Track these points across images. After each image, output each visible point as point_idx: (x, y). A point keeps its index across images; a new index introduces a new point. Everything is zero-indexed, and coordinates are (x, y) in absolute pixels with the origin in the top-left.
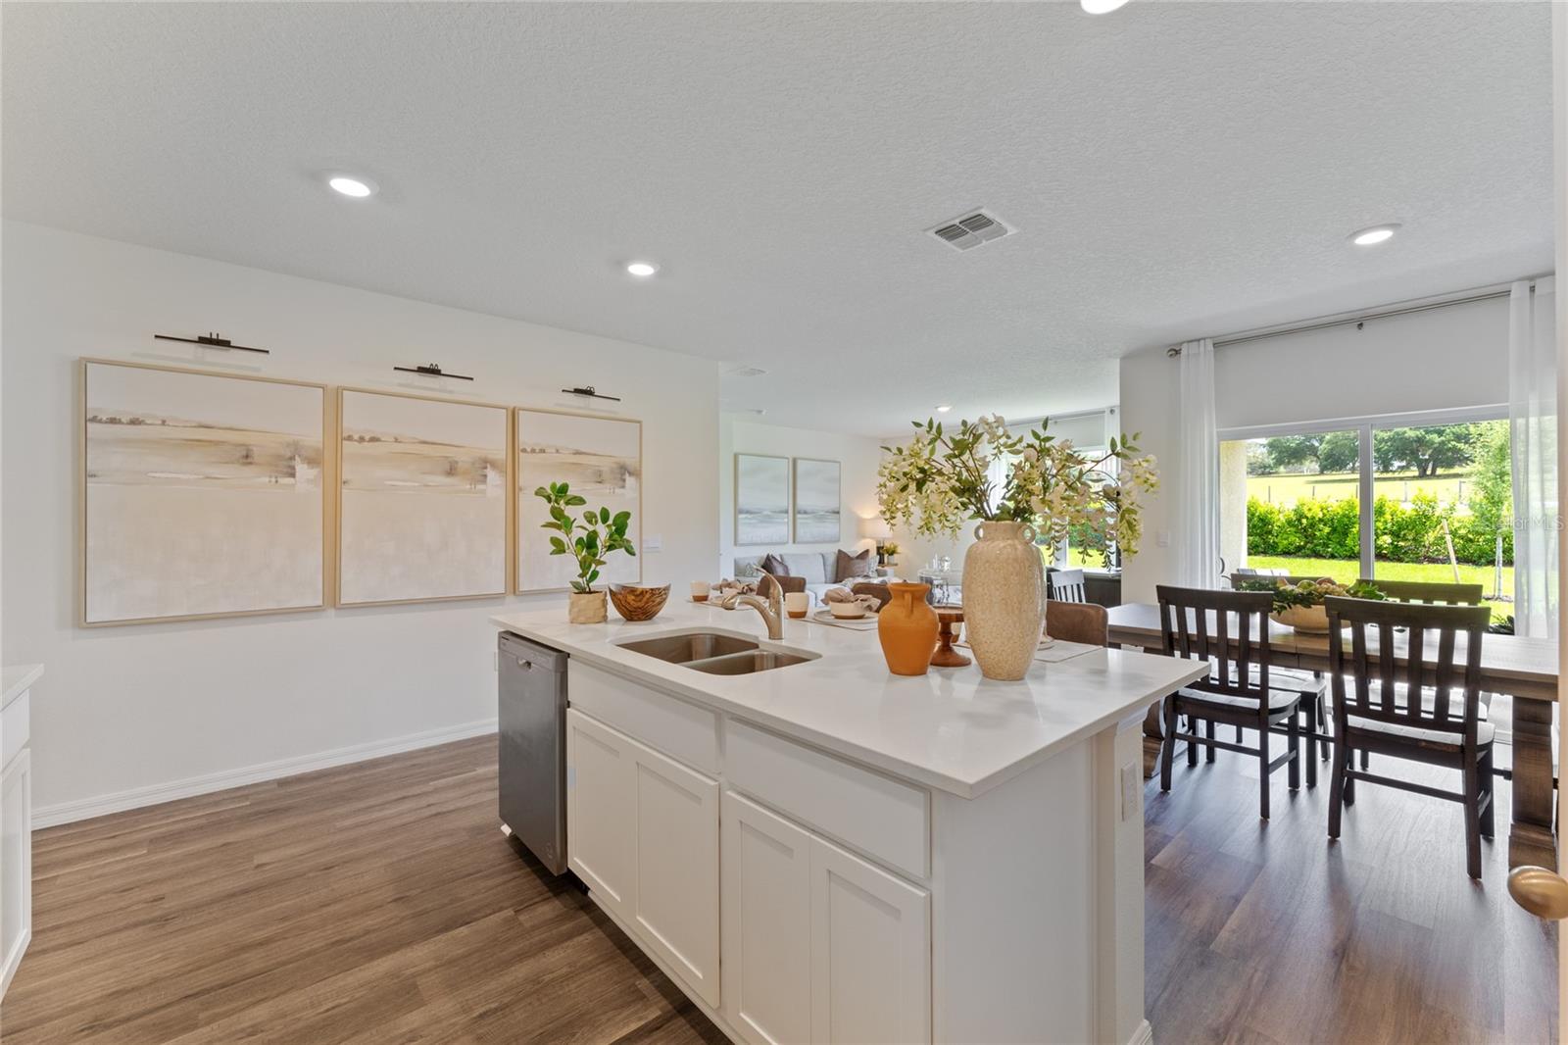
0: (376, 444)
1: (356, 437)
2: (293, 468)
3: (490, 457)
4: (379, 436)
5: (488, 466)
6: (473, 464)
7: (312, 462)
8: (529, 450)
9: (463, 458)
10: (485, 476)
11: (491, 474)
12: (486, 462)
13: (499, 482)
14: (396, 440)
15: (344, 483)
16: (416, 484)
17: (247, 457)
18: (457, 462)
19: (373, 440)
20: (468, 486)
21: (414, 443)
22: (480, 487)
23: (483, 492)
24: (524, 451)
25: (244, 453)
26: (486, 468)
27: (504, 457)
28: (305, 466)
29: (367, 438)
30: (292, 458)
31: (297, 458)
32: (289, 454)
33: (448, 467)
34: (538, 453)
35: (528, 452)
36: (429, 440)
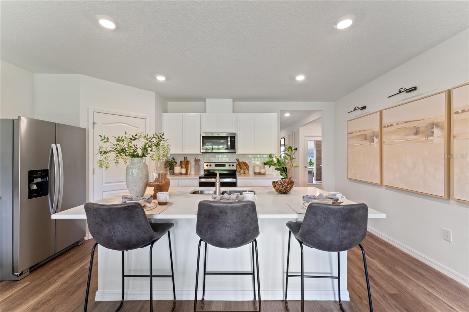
0: (392, 126)
1: (386, 126)
2: (373, 139)
3: (435, 121)
4: (392, 124)
5: (434, 126)
6: (427, 127)
7: (377, 137)
8: (460, 111)
9: (422, 125)
10: (433, 132)
11: (436, 131)
12: (433, 125)
13: (441, 134)
14: (397, 124)
15: (384, 142)
16: (404, 140)
17: (366, 138)
18: (419, 128)
19: (391, 125)
20: (425, 139)
21: (403, 123)
22: (430, 138)
23: (432, 141)
24: (457, 113)
25: (365, 137)
26: (433, 128)
27: (444, 120)
28: (376, 138)
29: (389, 125)
30: (373, 137)
31: (374, 136)
32: (372, 135)
33: (415, 131)
34: (467, 111)
35: (460, 113)
36: (408, 120)
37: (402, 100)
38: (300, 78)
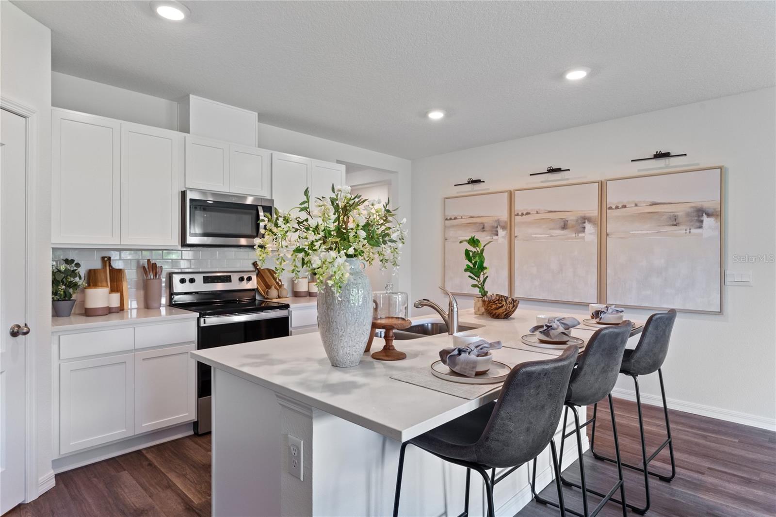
0: (529, 216)
1: (520, 214)
2: (497, 231)
3: (588, 215)
4: (529, 212)
5: (586, 221)
6: (577, 221)
7: (504, 228)
8: (614, 207)
9: (571, 218)
10: (584, 228)
11: (588, 226)
12: (585, 219)
13: (594, 231)
14: (537, 213)
15: (516, 237)
16: (547, 236)
17: (483, 228)
18: (567, 221)
19: (528, 214)
20: (574, 235)
21: (546, 213)
22: (581, 235)
23: (583, 238)
24: (610, 208)
25: (482, 227)
26: (585, 223)
27: (597, 214)
28: (501, 230)
29: (525, 214)
30: (497, 227)
31: (499, 227)
32: (496, 225)
33: (562, 224)
34: (621, 208)
35: (613, 209)
36: (553, 210)
37: (542, 182)
38: (436, 115)
